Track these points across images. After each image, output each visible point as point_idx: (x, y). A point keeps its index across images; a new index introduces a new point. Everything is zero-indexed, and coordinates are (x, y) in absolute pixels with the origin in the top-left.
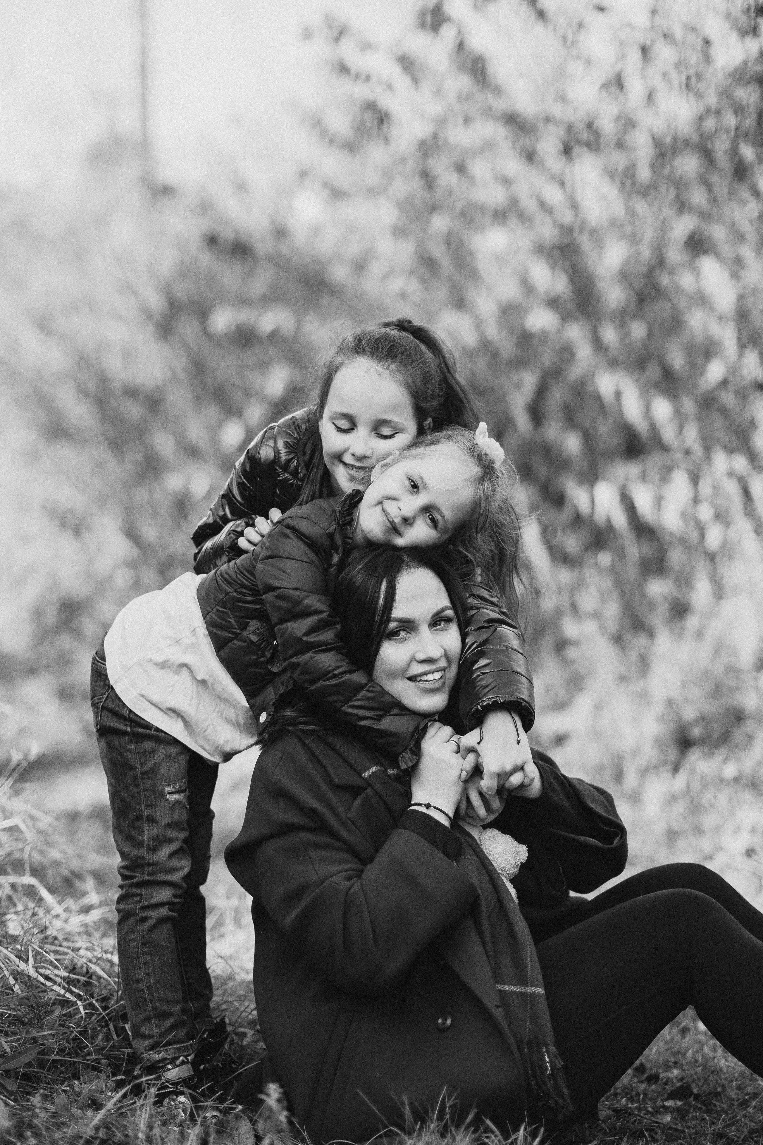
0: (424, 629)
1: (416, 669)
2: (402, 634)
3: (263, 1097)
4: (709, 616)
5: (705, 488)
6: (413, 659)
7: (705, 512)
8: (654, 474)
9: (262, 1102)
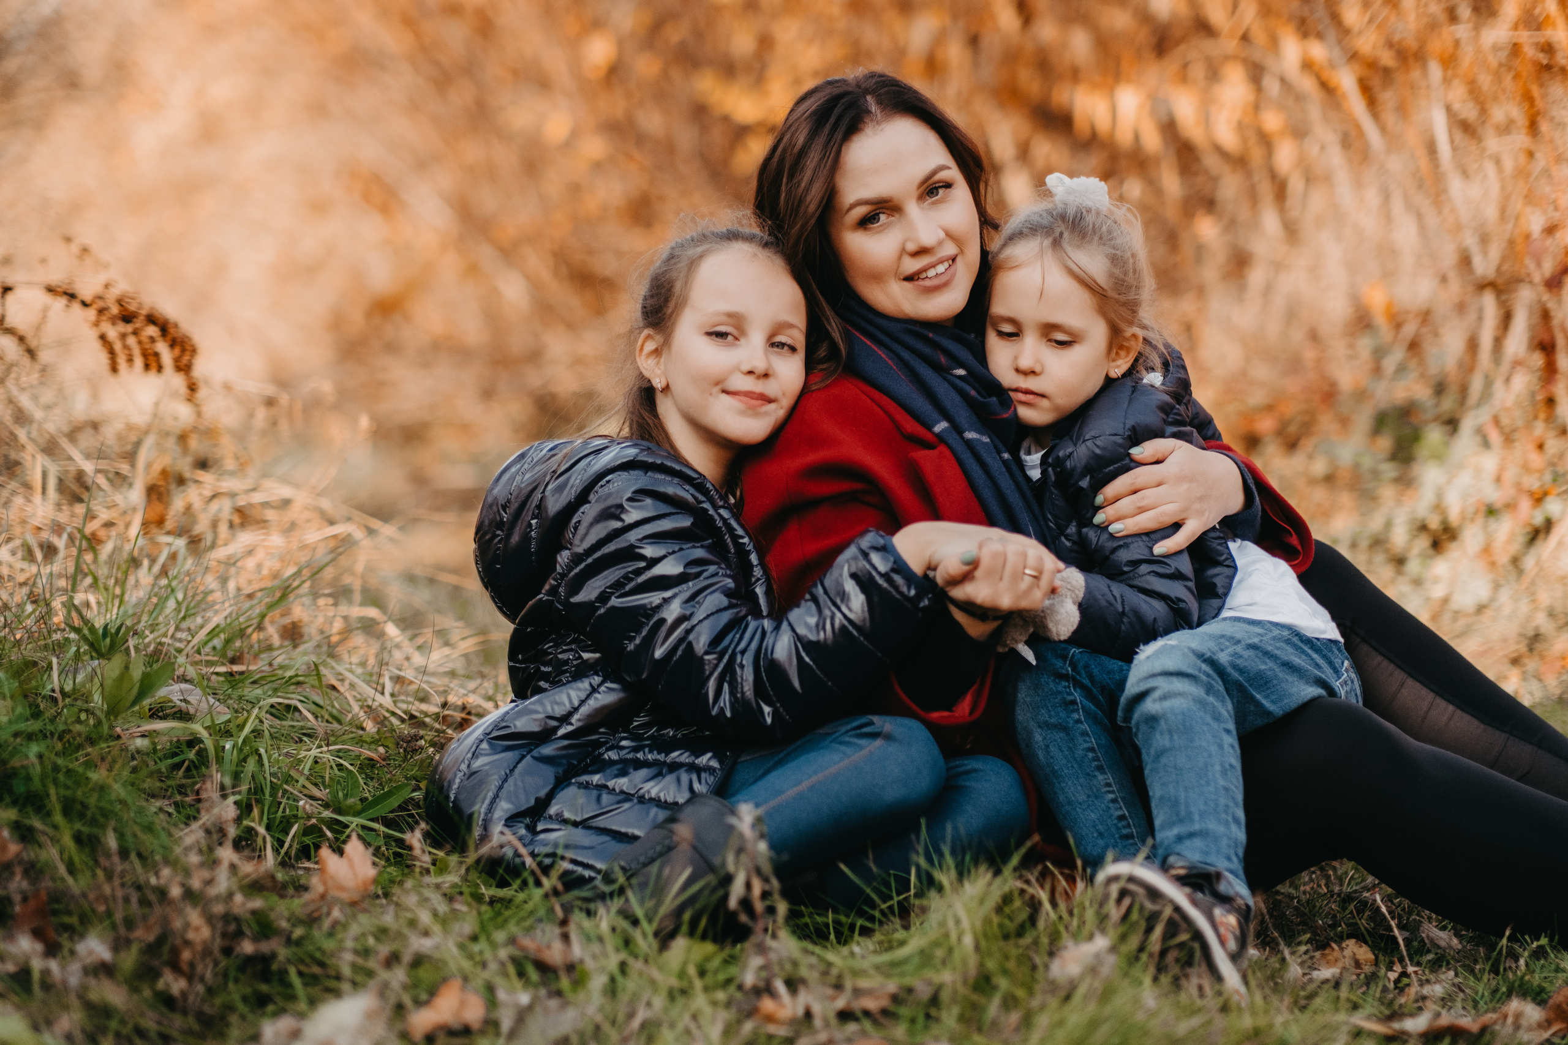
0: (913, 209)
1: (911, 265)
2: (883, 217)
3: (732, 820)
4: (1278, 266)
5: (1272, 86)
6: (903, 251)
7: (1272, 121)
8: (1198, 71)
9: (731, 828)
